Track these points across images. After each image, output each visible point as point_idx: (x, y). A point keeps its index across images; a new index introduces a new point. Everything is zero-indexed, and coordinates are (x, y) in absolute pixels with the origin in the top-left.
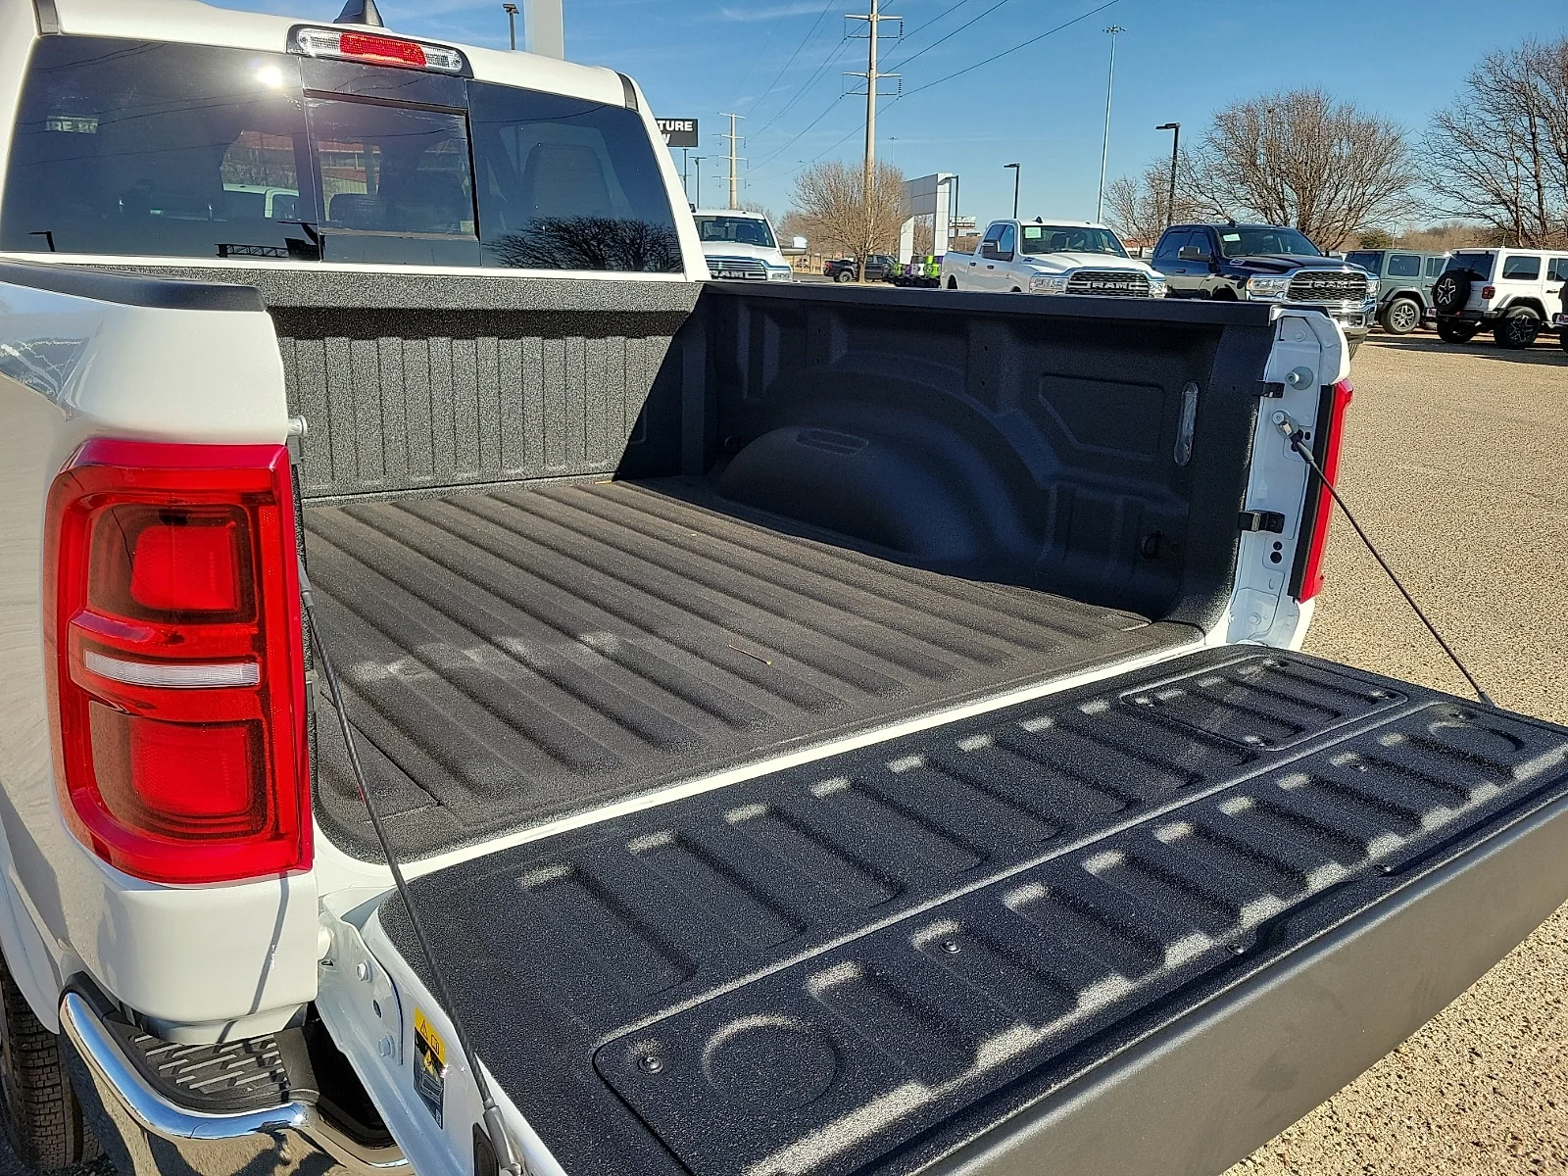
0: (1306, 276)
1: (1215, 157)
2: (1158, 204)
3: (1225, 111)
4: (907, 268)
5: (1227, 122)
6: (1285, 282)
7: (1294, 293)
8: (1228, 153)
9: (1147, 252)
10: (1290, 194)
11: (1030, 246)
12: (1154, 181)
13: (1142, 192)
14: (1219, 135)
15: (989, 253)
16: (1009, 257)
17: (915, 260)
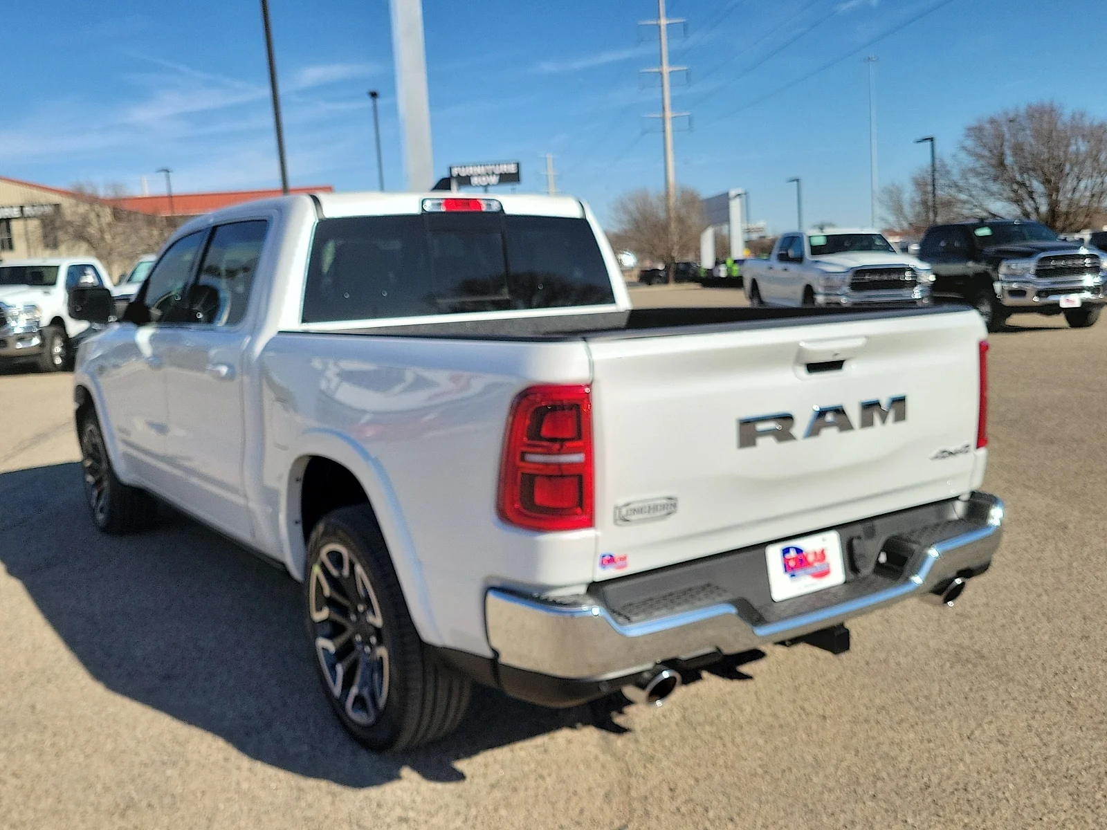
0: (1049, 259)
1: (969, 161)
2: (924, 203)
3: (974, 124)
4: (709, 271)
5: (976, 132)
6: (1031, 265)
7: (1040, 273)
8: (979, 157)
9: (914, 247)
10: (1037, 186)
11: (816, 250)
12: (919, 184)
13: (909, 194)
14: (970, 143)
15: (783, 258)
16: (799, 260)
17: (717, 263)
